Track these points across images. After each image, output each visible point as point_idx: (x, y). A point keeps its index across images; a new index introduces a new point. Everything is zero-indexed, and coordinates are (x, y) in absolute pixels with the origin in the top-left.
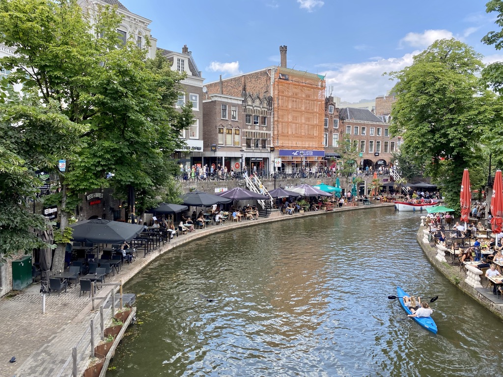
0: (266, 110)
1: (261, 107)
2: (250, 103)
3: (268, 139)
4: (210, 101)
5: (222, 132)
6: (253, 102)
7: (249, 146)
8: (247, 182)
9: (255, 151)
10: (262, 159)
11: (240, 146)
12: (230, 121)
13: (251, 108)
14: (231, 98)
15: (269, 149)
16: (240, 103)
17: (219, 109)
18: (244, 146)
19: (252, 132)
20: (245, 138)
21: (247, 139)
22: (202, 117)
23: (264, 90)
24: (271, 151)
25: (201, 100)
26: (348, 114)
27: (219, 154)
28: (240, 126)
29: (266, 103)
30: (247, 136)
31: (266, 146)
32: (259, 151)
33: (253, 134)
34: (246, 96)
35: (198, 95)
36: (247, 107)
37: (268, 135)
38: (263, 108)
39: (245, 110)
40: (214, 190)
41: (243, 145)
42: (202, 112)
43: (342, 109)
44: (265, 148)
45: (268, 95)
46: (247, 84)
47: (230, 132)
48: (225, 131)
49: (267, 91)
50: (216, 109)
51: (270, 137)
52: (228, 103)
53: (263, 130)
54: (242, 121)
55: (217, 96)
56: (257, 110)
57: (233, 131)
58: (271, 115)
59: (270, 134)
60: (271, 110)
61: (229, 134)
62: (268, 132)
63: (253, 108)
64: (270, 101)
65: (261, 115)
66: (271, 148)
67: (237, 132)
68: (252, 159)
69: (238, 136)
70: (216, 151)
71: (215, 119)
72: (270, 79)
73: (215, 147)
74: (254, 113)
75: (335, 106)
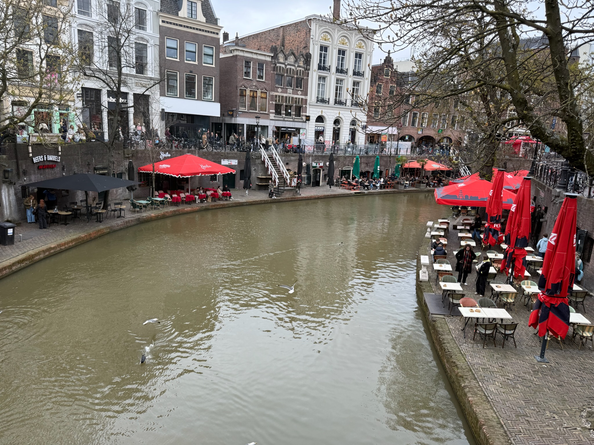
0: (302, 69)
2: (281, 60)
3: (304, 106)
4: (231, 55)
5: (244, 93)
6: (286, 59)
7: (278, 112)
8: (263, 154)
9: (286, 119)
10: (295, 130)
11: (267, 112)
14: (257, 53)
15: (304, 118)
16: (269, 59)
17: (241, 65)
21: (276, 104)
22: (218, 75)
23: (303, 45)
24: (306, 120)
25: (218, 54)
26: (409, 79)
27: (239, 120)
29: (303, 62)
30: (276, 101)
31: (301, 114)
32: (291, 120)
33: (284, 98)
34: (277, 51)
36: (278, 65)
37: (304, 101)
38: (299, 66)
39: (275, 68)
41: (271, 111)
42: (219, 68)
44: (299, 116)
45: (307, 51)
46: (285, 37)
47: (255, 95)
48: (248, 93)
49: (306, 47)
50: (237, 65)
51: (306, 104)
52: (252, 59)
53: (298, 95)
54: (270, 82)
55: (238, 50)
56: (290, 69)
57: (259, 94)
58: (308, 76)
59: (306, 100)
60: (309, 70)
61: (254, 97)
62: (303, 97)
63: (286, 66)
64: (308, 58)
65: (295, 76)
66: (306, 116)
67: (263, 95)
68: (282, 129)
69: (264, 100)
70: (236, 117)
71: (236, 78)
72: (310, 31)
73: (233, 111)
74: (287, 72)
75: (392, 68)
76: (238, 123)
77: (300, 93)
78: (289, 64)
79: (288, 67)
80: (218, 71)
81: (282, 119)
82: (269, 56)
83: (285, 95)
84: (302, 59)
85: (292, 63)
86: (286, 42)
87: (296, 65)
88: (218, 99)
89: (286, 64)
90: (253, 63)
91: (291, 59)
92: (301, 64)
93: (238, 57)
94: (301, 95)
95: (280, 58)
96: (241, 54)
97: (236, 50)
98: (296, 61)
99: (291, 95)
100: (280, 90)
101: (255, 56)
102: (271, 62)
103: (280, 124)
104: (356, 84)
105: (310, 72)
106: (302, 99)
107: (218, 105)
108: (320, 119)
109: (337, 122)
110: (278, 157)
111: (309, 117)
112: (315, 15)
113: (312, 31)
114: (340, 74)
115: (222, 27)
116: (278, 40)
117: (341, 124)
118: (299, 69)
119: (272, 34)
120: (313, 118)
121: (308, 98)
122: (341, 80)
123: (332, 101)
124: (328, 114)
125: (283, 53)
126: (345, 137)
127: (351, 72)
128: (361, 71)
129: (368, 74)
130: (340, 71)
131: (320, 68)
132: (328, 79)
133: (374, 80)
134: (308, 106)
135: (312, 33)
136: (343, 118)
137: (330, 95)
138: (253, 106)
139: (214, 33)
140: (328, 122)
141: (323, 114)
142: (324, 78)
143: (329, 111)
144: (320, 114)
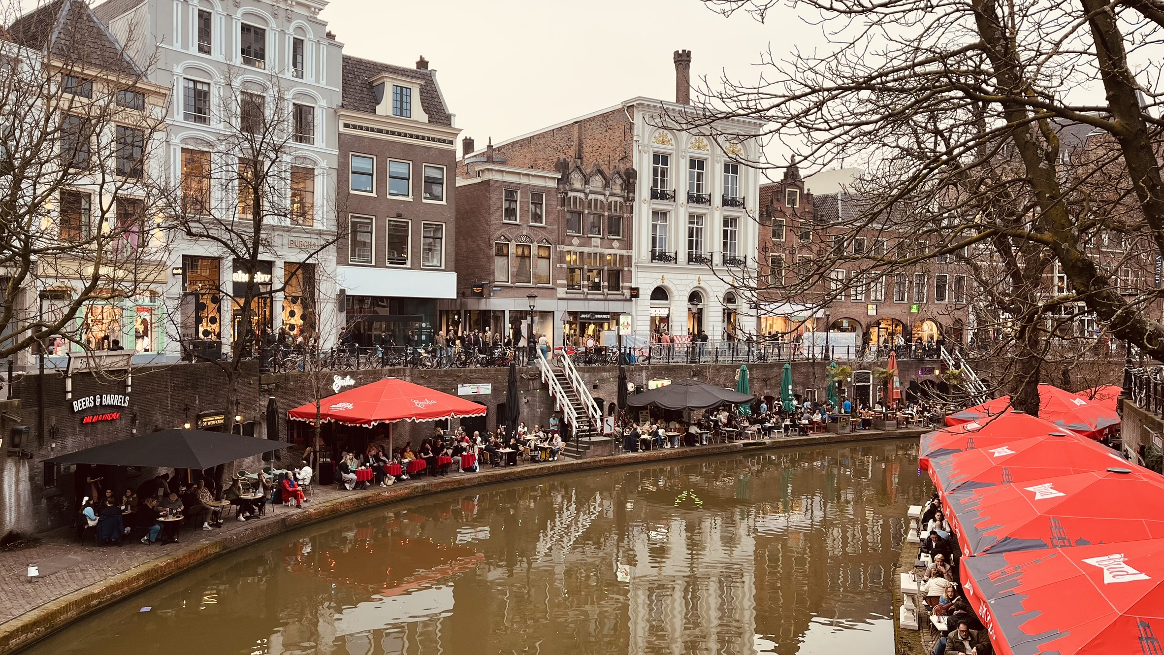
0: (620, 200)
2: (577, 185)
3: (626, 269)
4: (478, 180)
5: (505, 251)
6: (587, 182)
8: (543, 369)
9: (589, 297)
10: (607, 316)
11: (550, 285)
12: (525, 226)
14: (528, 175)
15: (627, 293)
16: (553, 184)
17: (498, 200)
18: (562, 286)
19: (582, 253)
20: (564, 266)
21: (569, 269)
22: (453, 219)
23: (619, 154)
24: (632, 296)
25: (450, 178)
26: (840, 209)
27: (495, 303)
28: (551, 239)
29: (621, 185)
30: (569, 262)
31: (621, 284)
32: (601, 297)
33: (586, 256)
34: (568, 168)
36: (571, 194)
37: (625, 259)
38: (612, 195)
39: (564, 201)
41: (559, 282)
42: (453, 206)
44: (617, 289)
47: (526, 253)
48: (512, 249)
49: (626, 157)
50: (490, 199)
51: (630, 265)
52: (519, 186)
53: (613, 248)
54: (556, 227)
55: (492, 170)
56: (596, 200)
57: (534, 250)
58: (632, 212)
59: (630, 258)
60: (633, 200)
61: (524, 257)
62: (624, 252)
63: (586, 195)
64: (629, 179)
65: (606, 214)
66: (631, 289)
67: (543, 253)
68: (583, 316)
69: (545, 261)
70: (489, 297)
71: (488, 223)
72: (631, 128)
73: (482, 286)
74: (590, 207)
75: (802, 189)
76: (492, 309)
77: (616, 244)
78: (592, 192)
79: (591, 196)
80: (453, 210)
81: (582, 296)
82: (554, 178)
83: (586, 250)
84: (619, 181)
85: (599, 190)
86: (586, 149)
87: (607, 193)
88: (452, 264)
89: (587, 191)
90: (521, 193)
91: (597, 182)
92: (617, 190)
93: (492, 184)
94: (618, 248)
95: (574, 182)
96: (497, 177)
97: (488, 170)
98: (606, 185)
99: (599, 250)
100: (575, 241)
101: (524, 181)
102: (558, 189)
103: (578, 306)
104: (728, 222)
105: (635, 205)
106: (621, 256)
107: (453, 277)
108: (660, 293)
109: (694, 297)
110: (575, 375)
111: (637, 289)
112: (640, 98)
113: (635, 127)
114: (695, 205)
115: (461, 130)
116: (570, 147)
117: (705, 301)
118: (613, 199)
119: (558, 137)
120: (646, 292)
121: (634, 253)
122: (700, 217)
123: (683, 257)
124: (675, 282)
125: (581, 171)
126: (714, 326)
127: (717, 200)
128: (739, 196)
129: (753, 204)
130: (696, 198)
131: (654, 195)
132: (671, 217)
133: (767, 212)
134: (633, 269)
135: (635, 132)
136: (708, 289)
137: (678, 244)
138: (522, 274)
139: (444, 141)
140: (676, 298)
141: (666, 283)
142: (664, 214)
143: (678, 276)
144: (659, 283)
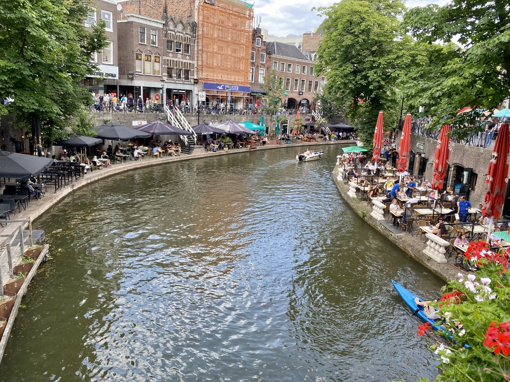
0: (189, 36)
1: (184, 33)
2: (171, 28)
3: (192, 70)
4: (126, 21)
5: (139, 58)
6: (176, 27)
7: (170, 76)
8: (169, 115)
9: (177, 82)
10: (185, 92)
11: (160, 75)
12: (149, 46)
13: (173, 33)
14: (150, 20)
15: (192, 81)
16: (161, 26)
17: (136, 31)
18: (165, 76)
19: (173, 61)
20: (166, 66)
21: (168, 68)
22: (116, 40)
23: (187, 14)
24: (195, 83)
25: (115, 19)
26: (276, 49)
27: (136, 83)
28: (160, 53)
29: (190, 29)
30: (168, 65)
31: (190, 77)
32: (182, 82)
33: (175, 62)
34: (168, 19)
35: (111, 14)
36: (169, 32)
37: (191, 65)
38: (186, 34)
39: (166, 35)
40: (132, 123)
41: (164, 74)
42: (117, 33)
43: (269, 43)
44: (188, 79)
45: (192, 20)
46: (168, 5)
47: (149, 59)
48: (143, 57)
49: (192, 16)
50: (133, 31)
51: (193, 68)
52: (146, 25)
53: (186, 59)
54: (162, 47)
55: (134, 16)
56: (179, 36)
57: (153, 58)
58: (195, 43)
59: (194, 64)
60: (195, 37)
61: (148, 61)
63: (175, 33)
64: (194, 27)
65: (184, 43)
66: (194, 79)
67: (157, 60)
68: (174, 91)
69: (158, 64)
71: (132, 44)
72: (194, 2)
73: (132, 74)
74: (176, 39)
75: (262, 39)
76: (135, 85)
77: (188, 57)
78: (178, 32)
80: (116, 35)
81: (174, 81)
82: (161, 23)
83: (175, 59)
85: (181, 31)
88: (116, 64)
90: (147, 29)
91: (180, 27)
92: (189, 32)
93: (134, 23)
94: (189, 60)
95: (170, 26)
96: (136, 20)
98: (184, 29)
99: (181, 60)
100: (171, 55)
101: (148, 23)
102: (163, 29)
103: (171, 86)
106: (190, 63)
107: (117, 68)
111: (197, 80)
118: (186, 36)
125: (173, 21)
134: (195, 70)
135: (196, 4)
